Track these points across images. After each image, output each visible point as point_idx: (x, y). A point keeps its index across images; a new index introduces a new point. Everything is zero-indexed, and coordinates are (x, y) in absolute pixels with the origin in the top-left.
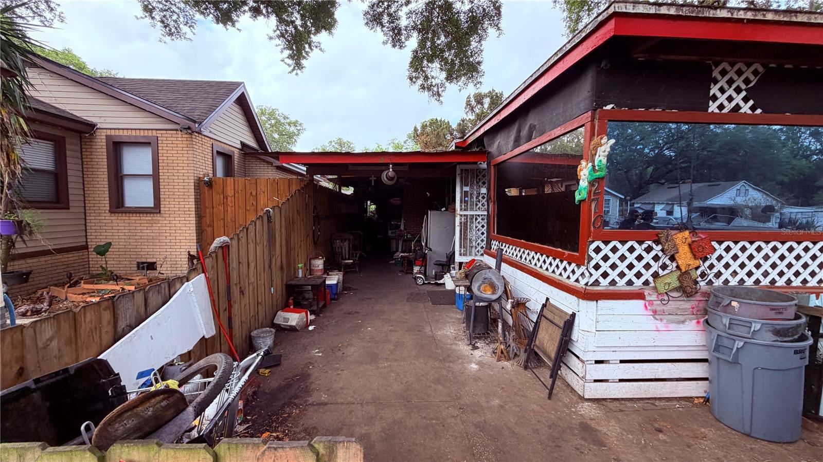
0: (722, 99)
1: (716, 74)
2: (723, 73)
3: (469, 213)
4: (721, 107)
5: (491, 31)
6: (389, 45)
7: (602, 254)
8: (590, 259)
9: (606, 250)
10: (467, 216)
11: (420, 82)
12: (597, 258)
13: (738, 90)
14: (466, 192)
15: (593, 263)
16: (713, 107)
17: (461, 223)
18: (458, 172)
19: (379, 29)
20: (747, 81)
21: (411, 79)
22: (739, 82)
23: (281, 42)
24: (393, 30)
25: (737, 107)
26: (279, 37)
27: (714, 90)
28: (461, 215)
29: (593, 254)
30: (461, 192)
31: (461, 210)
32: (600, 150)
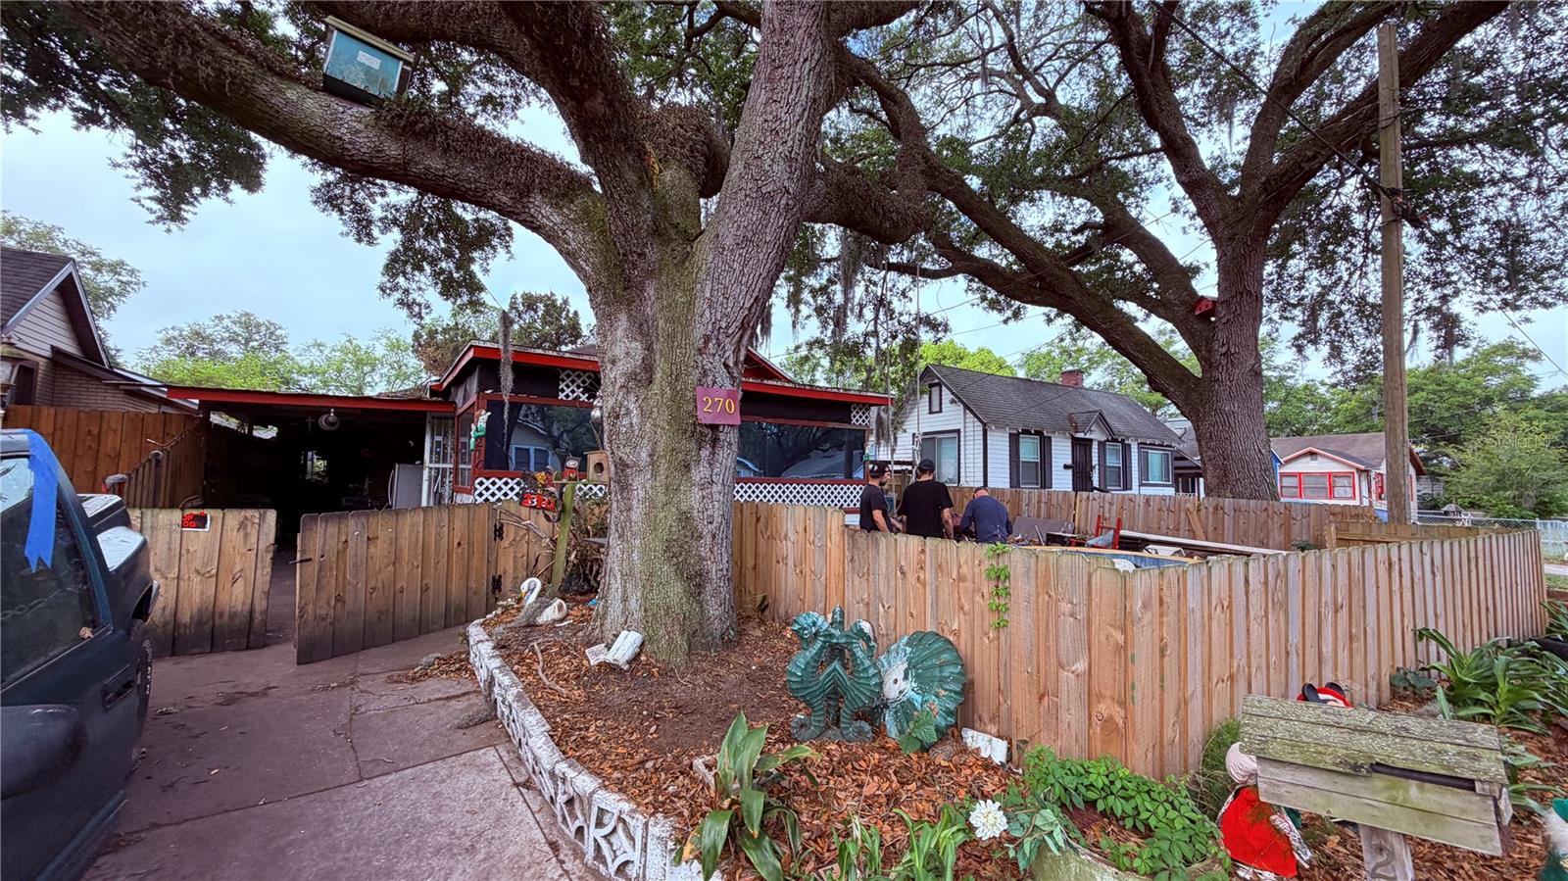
0: (568, 391)
1: (562, 376)
2: (568, 376)
3: (441, 466)
4: (567, 396)
5: (501, 251)
6: (351, 239)
7: (484, 486)
8: (476, 489)
9: (487, 483)
10: (438, 469)
11: (397, 295)
12: (480, 489)
13: (579, 387)
14: (439, 443)
15: (477, 492)
16: (562, 396)
17: (430, 477)
18: (429, 419)
19: (335, 215)
20: (584, 382)
21: (383, 289)
22: (579, 382)
23: (140, 176)
24: (359, 221)
25: (578, 397)
26: (136, 166)
27: (562, 386)
28: (431, 468)
29: (477, 486)
30: (432, 443)
31: (431, 462)
32: (481, 418)
